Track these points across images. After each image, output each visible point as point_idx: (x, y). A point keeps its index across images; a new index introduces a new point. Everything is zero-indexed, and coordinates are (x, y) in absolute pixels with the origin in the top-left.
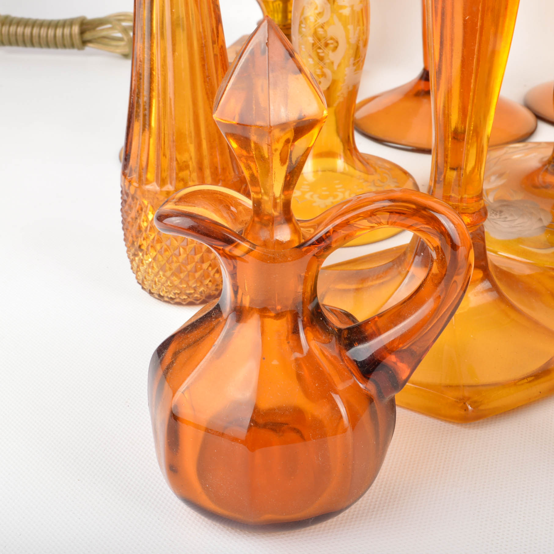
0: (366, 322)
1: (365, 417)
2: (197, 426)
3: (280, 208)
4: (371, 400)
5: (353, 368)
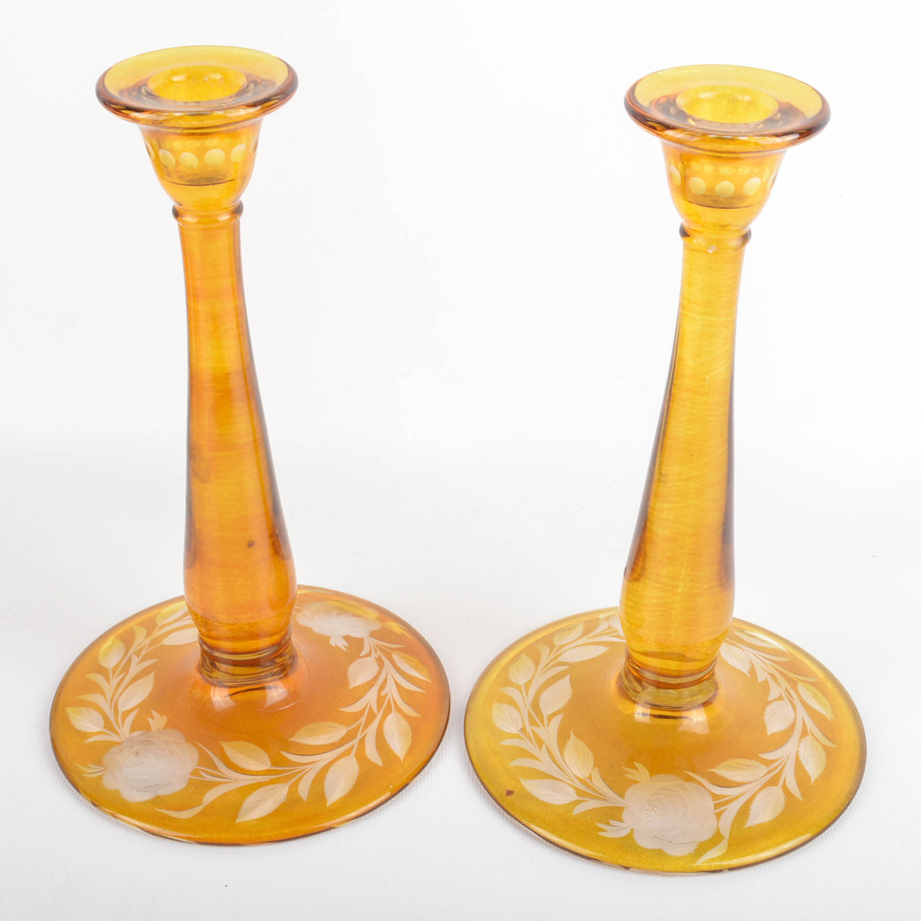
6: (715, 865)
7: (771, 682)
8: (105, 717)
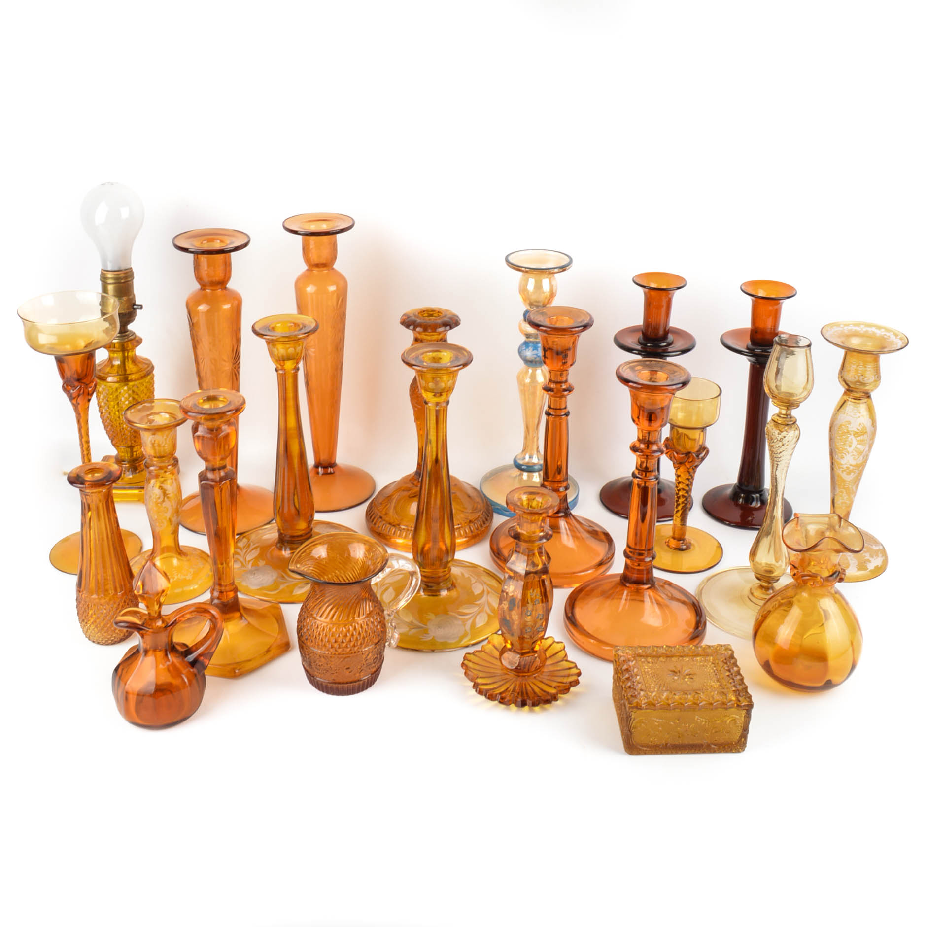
0: (192, 646)
1: (194, 681)
2: (133, 694)
3: (157, 614)
4: (195, 675)
5: (188, 664)
6: (466, 644)
7: (471, 577)
8: (242, 563)
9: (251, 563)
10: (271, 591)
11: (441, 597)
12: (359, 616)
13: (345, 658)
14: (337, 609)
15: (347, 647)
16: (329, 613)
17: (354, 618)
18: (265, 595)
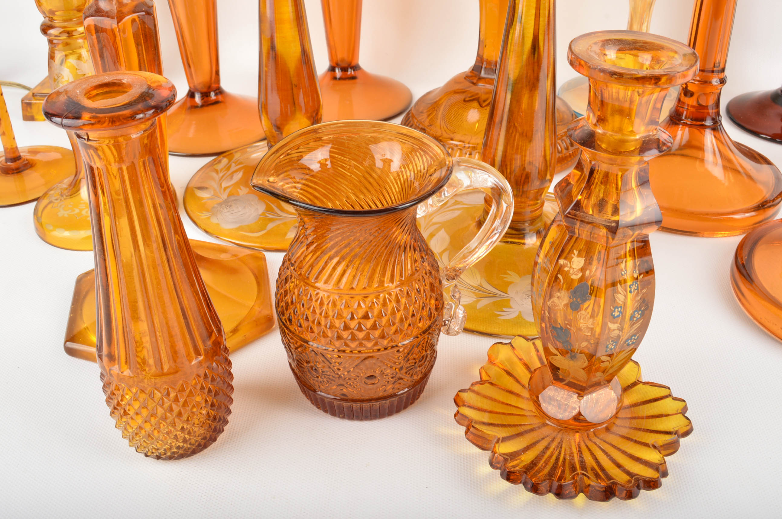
9: (228, 191)
10: (253, 232)
11: (526, 247)
12: (392, 280)
13: (365, 359)
14: (351, 262)
15: (367, 338)
16: (334, 268)
17: (381, 283)
18: (243, 238)
